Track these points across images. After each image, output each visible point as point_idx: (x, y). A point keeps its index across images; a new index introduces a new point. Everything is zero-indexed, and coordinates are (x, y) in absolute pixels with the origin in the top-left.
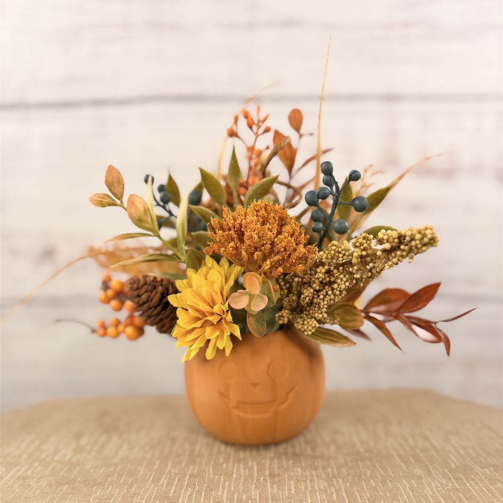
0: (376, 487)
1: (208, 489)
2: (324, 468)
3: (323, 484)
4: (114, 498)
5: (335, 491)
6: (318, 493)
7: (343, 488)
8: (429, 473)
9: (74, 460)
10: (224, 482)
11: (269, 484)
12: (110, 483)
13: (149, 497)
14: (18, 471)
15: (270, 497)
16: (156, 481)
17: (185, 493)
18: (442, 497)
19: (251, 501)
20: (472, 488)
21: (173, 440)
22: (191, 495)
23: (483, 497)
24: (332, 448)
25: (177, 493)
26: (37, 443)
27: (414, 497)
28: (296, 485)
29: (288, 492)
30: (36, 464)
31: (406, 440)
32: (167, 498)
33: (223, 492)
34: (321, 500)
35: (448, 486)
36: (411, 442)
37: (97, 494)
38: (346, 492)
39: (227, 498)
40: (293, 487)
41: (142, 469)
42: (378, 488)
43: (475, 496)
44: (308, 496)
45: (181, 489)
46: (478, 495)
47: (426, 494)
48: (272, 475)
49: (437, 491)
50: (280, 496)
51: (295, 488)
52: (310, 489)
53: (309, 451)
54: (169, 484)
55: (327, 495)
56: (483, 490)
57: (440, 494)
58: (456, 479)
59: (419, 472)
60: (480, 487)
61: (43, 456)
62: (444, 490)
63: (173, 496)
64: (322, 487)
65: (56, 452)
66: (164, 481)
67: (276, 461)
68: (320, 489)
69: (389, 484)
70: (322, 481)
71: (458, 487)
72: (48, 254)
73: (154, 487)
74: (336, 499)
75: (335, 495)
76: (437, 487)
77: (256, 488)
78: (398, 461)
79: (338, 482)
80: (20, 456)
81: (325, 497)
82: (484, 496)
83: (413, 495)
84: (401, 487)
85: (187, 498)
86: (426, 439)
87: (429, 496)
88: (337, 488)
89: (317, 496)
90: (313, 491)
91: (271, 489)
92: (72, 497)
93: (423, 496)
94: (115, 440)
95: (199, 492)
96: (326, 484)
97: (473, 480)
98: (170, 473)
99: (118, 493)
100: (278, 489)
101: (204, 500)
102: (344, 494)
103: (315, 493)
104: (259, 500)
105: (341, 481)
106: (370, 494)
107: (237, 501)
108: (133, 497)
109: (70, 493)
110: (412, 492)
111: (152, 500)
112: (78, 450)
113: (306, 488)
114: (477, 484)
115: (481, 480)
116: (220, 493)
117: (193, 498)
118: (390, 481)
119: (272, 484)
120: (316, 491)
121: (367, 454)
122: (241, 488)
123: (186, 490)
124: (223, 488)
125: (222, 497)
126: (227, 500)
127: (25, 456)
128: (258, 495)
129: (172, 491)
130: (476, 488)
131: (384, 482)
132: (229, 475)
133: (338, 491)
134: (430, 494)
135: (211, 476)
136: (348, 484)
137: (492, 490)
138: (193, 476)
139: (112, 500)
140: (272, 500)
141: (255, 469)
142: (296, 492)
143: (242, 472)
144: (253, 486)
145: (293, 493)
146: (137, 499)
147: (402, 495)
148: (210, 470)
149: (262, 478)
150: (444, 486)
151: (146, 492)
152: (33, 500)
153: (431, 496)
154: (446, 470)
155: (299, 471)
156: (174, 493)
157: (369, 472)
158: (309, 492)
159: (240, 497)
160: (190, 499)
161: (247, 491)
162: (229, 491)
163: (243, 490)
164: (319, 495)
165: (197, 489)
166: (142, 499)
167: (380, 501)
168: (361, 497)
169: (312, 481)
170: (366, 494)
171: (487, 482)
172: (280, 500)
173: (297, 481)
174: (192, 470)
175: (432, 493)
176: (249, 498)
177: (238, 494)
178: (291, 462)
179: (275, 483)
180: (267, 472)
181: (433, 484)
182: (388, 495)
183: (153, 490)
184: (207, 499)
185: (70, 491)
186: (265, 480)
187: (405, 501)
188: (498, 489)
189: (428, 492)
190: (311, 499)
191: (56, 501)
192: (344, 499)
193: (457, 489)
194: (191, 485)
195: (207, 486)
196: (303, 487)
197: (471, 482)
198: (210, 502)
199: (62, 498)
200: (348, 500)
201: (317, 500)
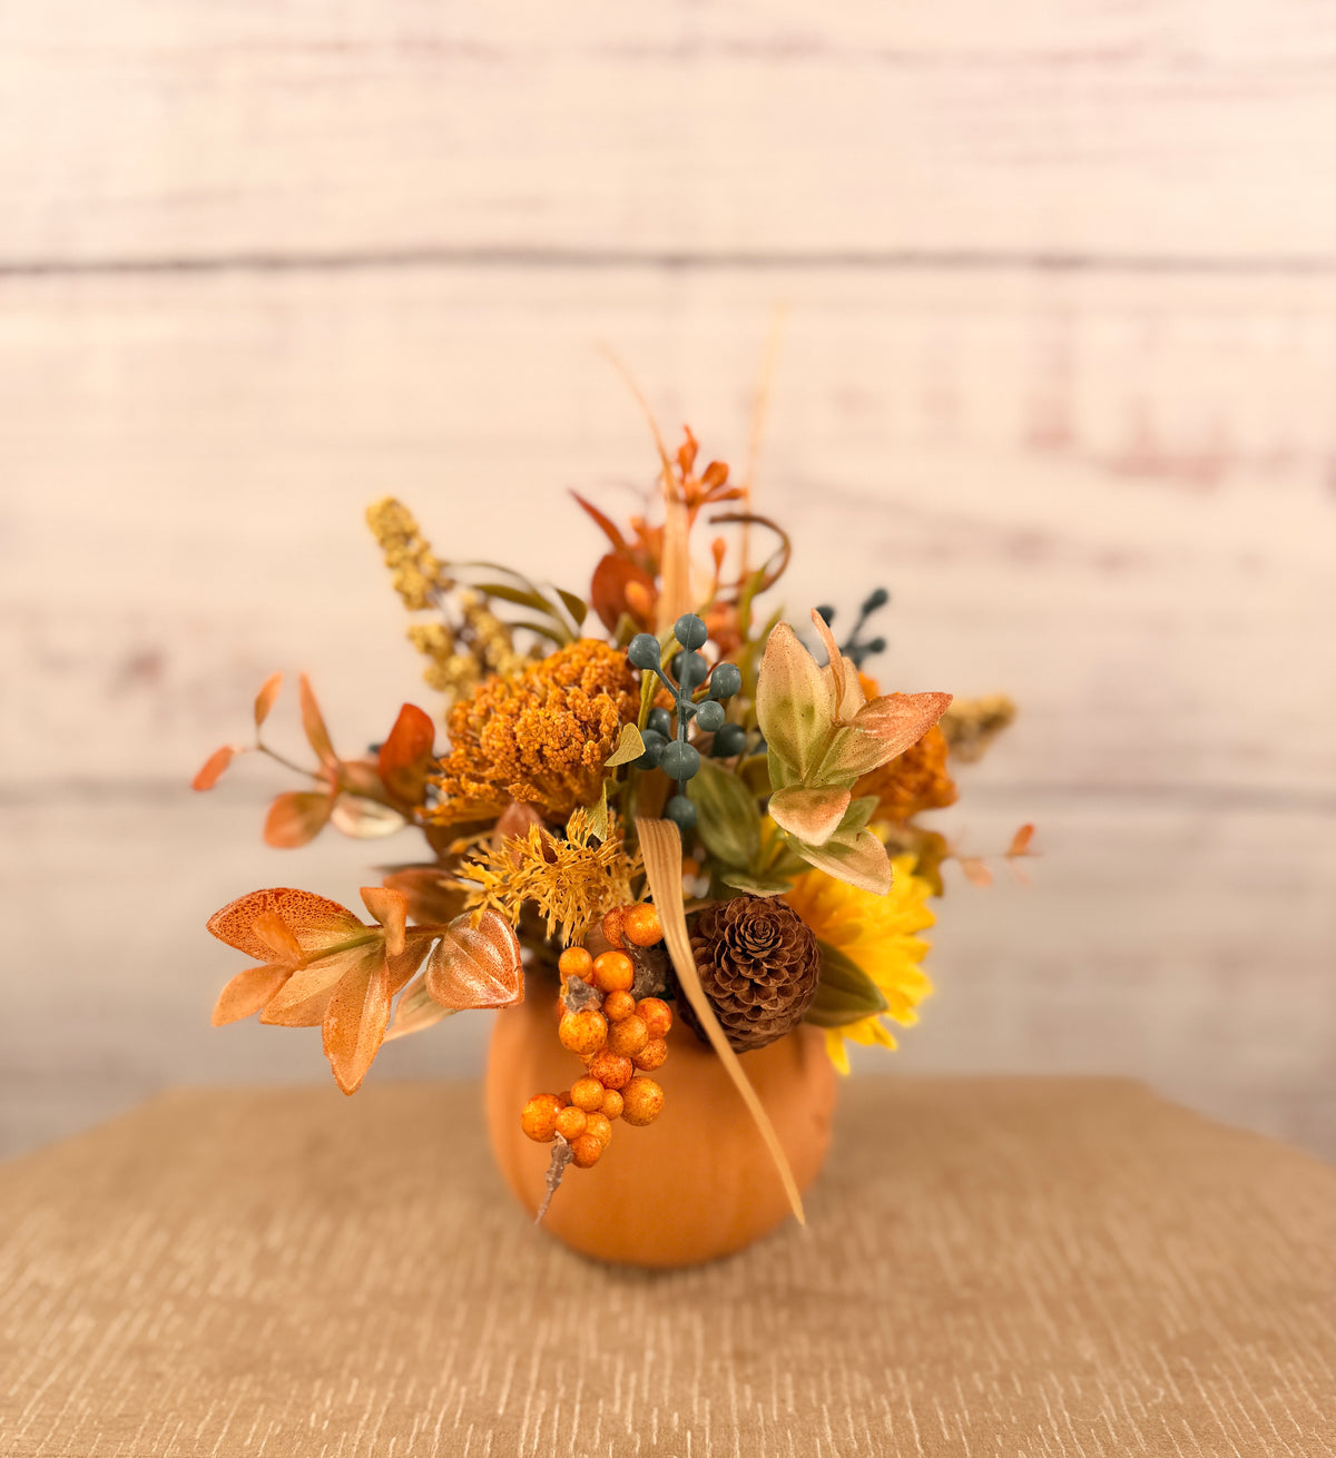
0: (985, 1396)
1: (588, 1395)
2: (865, 1335)
3: (861, 1384)
4: (366, 1417)
5: (890, 1404)
6: (848, 1411)
7: (908, 1397)
8: (1112, 1354)
9: (258, 1295)
10: (626, 1374)
11: (732, 1385)
12: (354, 1372)
13: (450, 1415)
14: (127, 1327)
15: (736, 1421)
16: (462, 1367)
17: (534, 1407)
18: (1140, 1428)
19: (692, 1432)
20: (1213, 1403)
21: (495, 1237)
22: (549, 1412)
23: (1235, 1432)
24: (883, 1269)
25: (514, 1406)
26: (160, 1239)
27: (1075, 1429)
28: (796, 1386)
29: (778, 1409)
30: (168, 1307)
31: (1060, 1246)
32: (493, 1420)
33: (623, 1406)
34: (855, 1434)
35: (1155, 1395)
36: (1074, 1253)
37: (323, 1403)
38: (916, 1411)
39: (634, 1423)
40: (790, 1393)
41: (425, 1326)
42: (990, 1398)
43: (1219, 1428)
44: (826, 1420)
45: (523, 1392)
46: (1225, 1423)
47: (1102, 1418)
48: (740, 1356)
49: (1131, 1409)
50: (759, 1420)
51: (796, 1396)
52: (830, 1399)
53: (826, 1282)
54: (495, 1378)
55: (870, 1418)
56: (1237, 1410)
57: (1136, 1420)
58: (1177, 1375)
59: (1088, 1350)
60: (1230, 1401)
61: (181, 1281)
62: (1146, 1407)
63: (506, 1414)
64: (858, 1395)
65: (213, 1268)
66: (481, 1368)
67: (747, 1311)
68: (854, 1401)
69: (1018, 1387)
70: (857, 1377)
71: (1180, 1400)
72: (144, 667)
73: (459, 1386)
74: (890, 1430)
75: (888, 1419)
76: (1130, 1398)
77: (703, 1394)
78: (1040, 1315)
79: (896, 1379)
80: (123, 1280)
81: (865, 1425)
82: (1240, 1427)
83: (1072, 1420)
84: (1044, 1398)
85: (539, 1422)
86: (1110, 1245)
87: (1110, 1427)
88: (894, 1397)
89: (846, 1420)
90: (837, 1406)
91: (738, 1398)
92: (265, 1412)
93: (1095, 1426)
94: (351, 1234)
95: (567, 1404)
96: (869, 1386)
97: (1216, 1378)
98: (493, 1344)
99: (376, 1404)
100: (756, 1399)
101: (579, 1426)
102: (911, 1414)
103: (843, 1411)
104: (712, 1430)
105: (903, 1377)
106: (971, 1415)
107: (659, 1432)
108: (411, 1416)
109: (261, 1401)
110: (1069, 1412)
111: (456, 1426)
112: (265, 1263)
113: (821, 1398)
114: (1224, 1390)
115: (1235, 1379)
116: (617, 1408)
117: (552, 1420)
118: (1021, 1379)
119: (741, 1381)
120: (844, 1406)
121: (966, 1293)
122: (666, 1394)
123: (536, 1396)
124: (625, 1393)
125: (622, 1418)
126: (635, 1430)
127: (136, 1282)
128: (708, 1416)
129: (504, 1399)
130: (1222, 1403)
131: (1005, 1380)
132: (635, 1354)
133: (897, 1406)
134: (1111, 1418)
135: (594, 1355)
136: (920, 1385)
137: (1258, 1412)
138: (547, 1353)
139: (361, 1424)
140: (742, 1432)
141: (698, 1334)
142: (797, 1410)
143: (667, 1343)
144: (695, 1391)
145: (790, 1410)
146: (421, 1422)
147: (1046, 1422)
148: (590, 1335)
149: (715, 1365)
150: (1146, 1395)
151: (440, 1401)
152: (173, 1418)
153: (1114, 1426)
154: (1154, 1347)
155: (802, 1345)
156: (508, 1404)
157: (969, 1350)
158: (829, 1410)
159: (665, 1419)
160: (546, 1424)
161: (681, 1402)
162: (638, 1403)
163: (672, 1400)
164: (852, 1418)
165: (561, 1393)
166: (434, 1419)
167: (994, 1439)
168: (951, 1424)
169: (835, 1375)
170: (963, 1417)
171: (1248, 1386)
172: (759, 1433)
173: (801, 1375)
174: (547, 1334)
175: (1117, 1415)
176: (687, 1424)
177: (660, 1410)
178: (783, 1316)
179: (747, 1379)
180: (727, 1347)
181: (1121, 1390)
182: (1014, 1419)
183: (457, 1394)
184: (588, 1425)
185: (257, 1393)
186: (723, 1370)
187: (1054, 1439)
188: (1275, 1410)
189: (1108, 1413)
190: (834, 1431)
191: (227, 1424)
192: (911, 1431)
193: (1177, 1407)
194: (547, 1382)
195: (586, 1387)
196: (813, 1394)
197: (1211, 1383)
198: (593, 1434)
199: (244, 1417)
200: (921, 1432)
201: (846, 1433)
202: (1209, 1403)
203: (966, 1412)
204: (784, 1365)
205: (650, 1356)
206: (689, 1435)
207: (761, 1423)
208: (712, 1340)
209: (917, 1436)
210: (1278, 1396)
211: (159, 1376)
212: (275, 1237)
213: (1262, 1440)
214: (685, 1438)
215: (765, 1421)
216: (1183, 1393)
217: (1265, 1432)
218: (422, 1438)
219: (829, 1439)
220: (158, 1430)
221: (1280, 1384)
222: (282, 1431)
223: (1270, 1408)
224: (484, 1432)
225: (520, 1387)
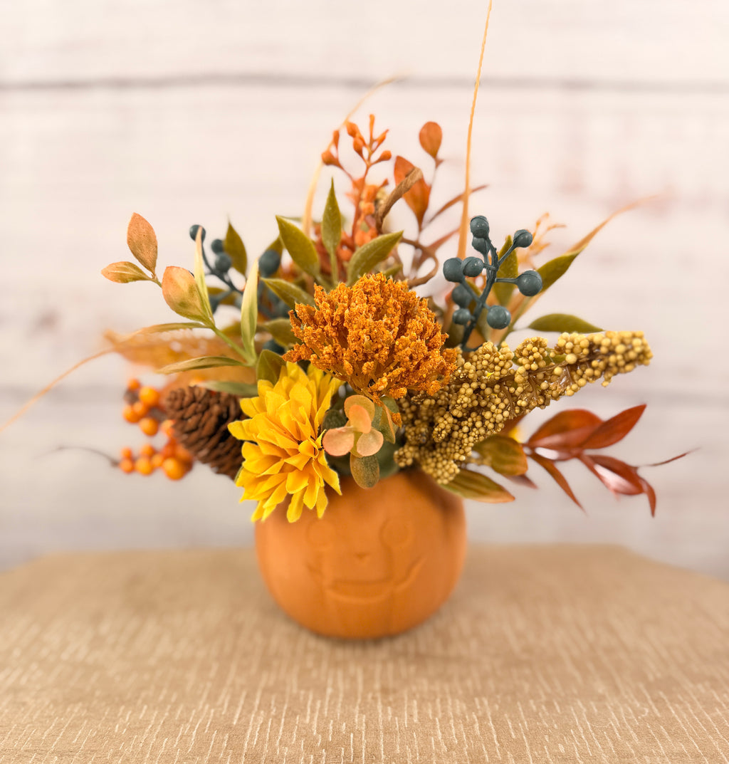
0: (537, 713)
1: (290, 713)
2: (462, 679)
3: (460, 706)
4: (150, 727)
5: (478, 718)
6: (452, 721)
7: (489, 714)
8: (616, 690)
9: (90, 660)
10: (314, 701)
11: (380, 707)
12: (145, 702)
13: (203, 725)
14: (8, 677)
15: (381, 727)
16: (213, 698)
17: (255, 720)
18: (635, 731)
19: (354, 734)
20: (679, 716)
21: (238, 629)
22: (265, 723)
23: (693, 733)
25: (243, 720)
26: (35, 630)
27: (594, 732)
28: (420, 707)
29: (408, 720)
30: (35, 666)
31: (582, 632)
32: (230, 727)
33: (312, 719)
34: (456, 734)
35: (643, 712)
37: (124, 719)
38: (494, 721)
39: (318, 730)
40: (415, 712)
42: (540, 714)
43: (683, 730)
44: (438, 727)
45: (250, 712)
46: (687, 728)
47: (611, 725)
48: (385, 691)
49: (628, 720)
50: (396, 726)
51: (419, 713)
52: (440, 715)
53: (439, 650)
54: (233, 704)
55: (465, 726)
56: (694, 720)
57: (632, 726)
58: (656, 701)
59: (601, 688)
60: (689, 715)
61: (44, 652)
62: (637, 719)
63: (237, 724)
64: (458, 712)
65: (64, 646)
66: (224, 698)
67: (390, 666)
68: (455, 715)
69: (558, 708)
70: (457, 702)
71: (659, 715)
73: (210, 709)
74: (478, 732)
75: (477, 726)
76: (627, 714)
77: (361, 712)
78: (570, 668)
79: (482, 704)
80: (9, 652)
81: (462, 729)
82: (696, 730)
83: (592, 727)
84: (574, 714)
85: (258, 729)
87: (615, 730)
88: (480, 713)
89: (450, 727)
90: (445, 718)
91: (383, 714)
92: (88, 724)
93: (606, 730)
94: (151, 627)
95: (277, 718)
96: (464, 707)
97: (681, 703)
98: (233, 686)
99: (157, 719)
100: (394, 715)
101: (283, 731)
102: (491, 724)
103: (448, 721)
104: (366, 733)
105: (486, 702)
106: (528, 724)
107: (333, 734)
108: (179, 726)
110: (590, 722)
111: (206, 732)
112: (97, 642)
113: (435, 714)
114: (685, 709)
115: (692, 703)
116: (307, 721)
117: (266, 728)
118: (559, 704)
119: (385, 705)
120: (449, 719)
121: (524, 657)
122: (339, 712)
123: (258, 714)
124: (313, 711)
125: (311, 726)
126: (318, 733)
128: (364, 725)
129: (237, 716)
130: (685, 716)
131: (549, 704)
132: (321, 690)
133: (482, 719)
134: (616, 726)
135: (295, 691)
136: (497, 707)
137: (707, 721)
138: (267, 690)
139: (147, 731)
140: (385, 733)
141: (360, 679)
142: (419, 721)
143: (341, 685)
144: (357, 710)
145: (416, 721)
146: (185, 729)
147: (576, 727)
148: (294, 680)
149: (370, 696)
150: (637, 713)
151: (197, 717)
152: (30, 727)
153: (618, 730)
154: (641, 686)
155: (424, 684)
156: (240, 719)
157: (527, 687)
158: (440, 721)
159: (337, 727)
160: (263, 729)
161: (348, 717)
162: (321, 717)
163: (342, 716)
164: (454, 725)
165: (273, 713)
166: (192, 728)
167: (543, 737)
168: (515, 729)
169: (443, 701)
170: (523, 725)
171: (700, 707)
172: (396, 734)
173: (422, 701)
174: (266, 679)
175: (620, 723)
176: (351, 729)
177: (335, 722)
178: (412, 669)
179: (390, 704)
180: (377, 686)
181: (621, 710)
182: (556, 726)
183: (208, 713)
184: (288, 730)
185: (84, 713)
186: (374, 698)
187: (580, 737)
188: (716, 719)
189: (614, 722)
190: (443, 733)
191: (63, 730)
192: (491, 733)
193: (657, 718)
194: (265, 706)
195: (289, 709)
196: (430, 712)
197: (677, 705)
198: (292, 735)
199: (73, 726)
200: (497, 733)
201: (450, 734)
202: (676, 716)
203: (526, 723)
204: (412, 696)
205: (329, 691)
206: (352, 736)
207: (397, 729)
208: (368, 681)
209: (495, 736)
210: (719, 712)
211: (24, 704)
212: (104, 628)
213: (710, 737)
214: (350, 737)
215: (399, 727)
216: (660, 711)
217: (712, 732)
218: (184, 738)
219: (440, 738)
220: (19, 734)
221: (719, 705)
222: (97, 735)
223: (713, 719)
224: (223, 735)
225: (248, 708)
